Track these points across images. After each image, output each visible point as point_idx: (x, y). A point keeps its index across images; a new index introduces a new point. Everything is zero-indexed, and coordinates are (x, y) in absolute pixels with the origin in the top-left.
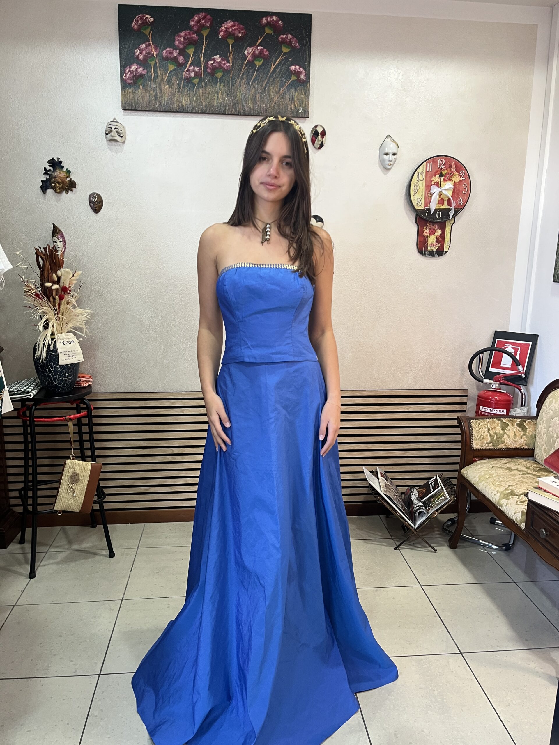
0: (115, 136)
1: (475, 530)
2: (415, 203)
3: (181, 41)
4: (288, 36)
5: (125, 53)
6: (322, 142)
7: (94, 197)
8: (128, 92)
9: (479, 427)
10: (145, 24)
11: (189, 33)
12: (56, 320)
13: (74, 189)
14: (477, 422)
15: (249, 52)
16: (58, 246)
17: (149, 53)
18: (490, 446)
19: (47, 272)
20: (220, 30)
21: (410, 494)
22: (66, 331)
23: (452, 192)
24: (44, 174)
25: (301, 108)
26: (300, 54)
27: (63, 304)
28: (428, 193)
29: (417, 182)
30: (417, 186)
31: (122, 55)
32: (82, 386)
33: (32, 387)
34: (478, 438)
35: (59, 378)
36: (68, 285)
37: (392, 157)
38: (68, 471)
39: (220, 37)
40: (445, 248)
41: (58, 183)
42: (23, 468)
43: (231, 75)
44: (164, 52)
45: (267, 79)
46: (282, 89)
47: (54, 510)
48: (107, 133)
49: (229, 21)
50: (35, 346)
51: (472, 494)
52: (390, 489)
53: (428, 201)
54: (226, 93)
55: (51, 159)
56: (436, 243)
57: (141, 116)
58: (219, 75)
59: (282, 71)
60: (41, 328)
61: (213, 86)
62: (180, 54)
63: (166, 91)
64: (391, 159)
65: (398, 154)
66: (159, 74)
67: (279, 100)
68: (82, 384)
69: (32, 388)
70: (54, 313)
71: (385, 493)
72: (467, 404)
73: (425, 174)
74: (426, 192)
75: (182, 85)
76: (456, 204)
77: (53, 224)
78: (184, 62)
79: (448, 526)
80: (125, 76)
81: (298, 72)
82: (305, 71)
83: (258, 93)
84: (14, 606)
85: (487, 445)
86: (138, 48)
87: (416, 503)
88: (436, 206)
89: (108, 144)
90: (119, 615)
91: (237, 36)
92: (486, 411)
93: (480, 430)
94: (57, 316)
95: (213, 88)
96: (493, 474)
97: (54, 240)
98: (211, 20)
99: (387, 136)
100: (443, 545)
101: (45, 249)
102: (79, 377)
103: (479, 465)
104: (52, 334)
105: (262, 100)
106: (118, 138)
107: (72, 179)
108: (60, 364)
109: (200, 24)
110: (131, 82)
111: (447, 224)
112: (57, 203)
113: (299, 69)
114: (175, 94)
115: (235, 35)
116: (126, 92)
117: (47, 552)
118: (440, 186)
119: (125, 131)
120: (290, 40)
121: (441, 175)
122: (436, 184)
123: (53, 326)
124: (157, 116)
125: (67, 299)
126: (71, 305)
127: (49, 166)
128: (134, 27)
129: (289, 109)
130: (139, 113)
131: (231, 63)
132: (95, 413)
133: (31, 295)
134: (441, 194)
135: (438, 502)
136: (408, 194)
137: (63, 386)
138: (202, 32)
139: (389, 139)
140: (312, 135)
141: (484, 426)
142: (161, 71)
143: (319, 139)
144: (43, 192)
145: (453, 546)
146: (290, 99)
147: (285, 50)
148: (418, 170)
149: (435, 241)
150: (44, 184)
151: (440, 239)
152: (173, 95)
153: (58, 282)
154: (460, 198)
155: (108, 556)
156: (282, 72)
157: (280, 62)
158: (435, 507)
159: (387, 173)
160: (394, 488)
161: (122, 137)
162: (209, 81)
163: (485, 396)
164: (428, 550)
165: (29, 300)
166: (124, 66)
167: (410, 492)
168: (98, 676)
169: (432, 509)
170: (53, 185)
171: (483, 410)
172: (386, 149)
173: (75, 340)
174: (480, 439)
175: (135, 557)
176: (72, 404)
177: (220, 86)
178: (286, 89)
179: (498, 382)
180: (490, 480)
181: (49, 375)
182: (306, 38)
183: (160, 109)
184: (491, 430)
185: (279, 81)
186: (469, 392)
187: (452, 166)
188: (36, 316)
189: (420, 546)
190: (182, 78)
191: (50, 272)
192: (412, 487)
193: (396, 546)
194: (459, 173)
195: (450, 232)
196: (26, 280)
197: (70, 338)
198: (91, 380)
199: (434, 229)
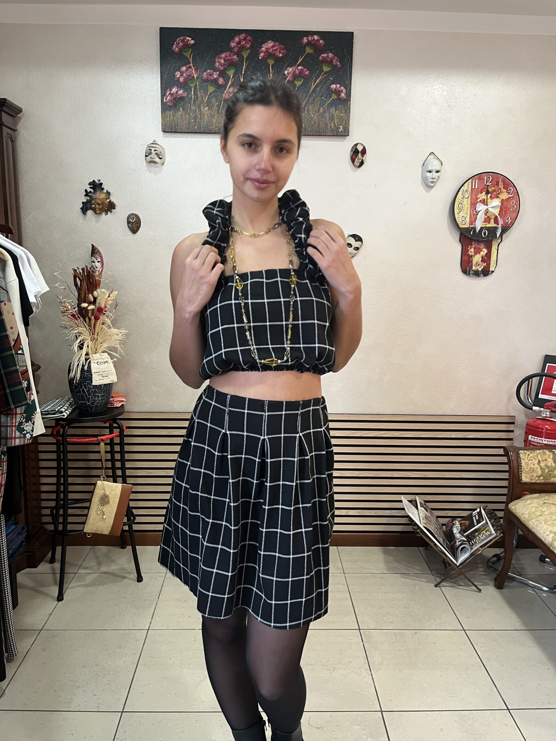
0: (154, 157)
1: (523, 569)
2: (459, 221)
3: (221, 63)
4: (329, 55)
5: (166, 75)
6: (363, 160)
7: (132, 218)
8: (168, 114)
9: (529, 459)
10: (186, 46)
11: (229, 54)
12: (91, 340)
13: (113, 210)
14: (525, 453)
15: (289, 72)
16: (95, 266)
17: (190, 75)
18: (541, 480)
19: (84, 293)
20: (261, 50)
21: (452, 527)
22: (100, 352)
23: (499, 210)
24: (85, 195)
25: (341, 127)
26: (341, 73)
27: (98, 324)
28: (474, 211)
29: (462, 199)
30: (462, 204)
31: (163, 78)
32: (115, 406)
33: (66, 406)
34: (527, 470)
35: (92, 398)
36: (104, 305)
37: (436, 175)
38: (98, 493)
39: (260, 58)
40: (491, 268)
41: (98, 204)
42: (55, 486)
44: (204, 75)
45: (307, 99)
46: (322, 107)
47: (84, 532)
48: (147, 155)
49: (269, 42)
50: (70, 366)
51: (519, 530)
52: (430, 521)
53: (473, 218)
55: (92, 181)
56: (482, 263)
57: (181, 137)
59: (322, 90)
60: (76, 348)
62: (220, 76)
63: (205, 112)
64: (434, 177)
65: (442, 171)
66: (199, 96)
67: (319, 119)
68: (115, 404)
69: (66, 408)
70: (89, 333)
71: (425, 526)
72: (514, 431)
73: (470, 191)
74: (471, 210)
75: (221, 107)
76: (504, 222)
77: (92, 245)
78: (224, 84)
79: (494, 563)
80: (166, 99)
81: (339, 90)
82: (346, 89)
84: (41, 630)
85: (537, 479)
86: (179, 70)
87: (458, 538)
88: (482, 224)
89: (147, 166)
90: (144, 646)
91: (277, 57)
92: (536, 440)
93: (530, 462)
94: (92, 336)
96: (545, 512)
97: (93, 260)
98: (252, 41)
99: (431, 153)
100: (488, 584)
101: (83, 269)
102: (112, 397)
103: (529, 500)
104: (87, 354)
106: (157, 159)
107: (112, 201)
108: (93, 384)
109: (241, 46)
110: (171, 104)
111: (493, 243)
112: (96, 223)
113: (340, 87)
114: (214, 116)
115: (276, 55)
116: (166, 114)
117: (76, 573)
118: (486, 204)
119: (164, 153)
120: (331, 58)
121: (487, 193)
122: (482, 201)
123: (88, 347)
124: (196, 138)
125: (102, 319)
126: (106, 325)
127: (90, 188)
128: (175, 49)
129: (329, 128)
130: (178, 135)
132: (127, 432)
133: (67, 315)
134: (487, 212)
135: (483, 537)
136: (452, 212)
137: (96, 406)
138: (242, 53)
139: (432, 156)
140: (352, 153)
141: (534, 458)
142: (201, 93)
143: (359, 157)
144: (83, 213)
145: (499, 585)
146: (330, 118)
147: (326, 69)
148: (463, 187)
149: (480, 260)
150: (85, 205)
151: (486, 258)
152: (212, 116)
153: (94, 303)
154: (508, 216)
155: (136, 580)
156: (322, 92)
157: (321, 81)
158: (479, 543)
160: (434, 519)
161: (161, 158)
163: (535, 424)
164: (471, 589)
165: (66, 320)
166: (165, 89)
167: (452, 524)
168: (120, 713)
169: (476, 544)
170: (93, 206)
171: (533, 440)
172: (429, 166)
173: (109, 360)
174: (529, 472)
175: (164, 583)
176: (105, 423)
178: (326, 108)
179: (548, 410)
180: (541, 517)
181: (82, 396)
182: (347, 56)
183: (199, 130)
184: (541, 462)
185: (319, 100)
186: (516, 419)
187: (499, 182)
188: (72, 336)
189: (462, 584)
190: (222, 100)
191: (87, 292)
192: (454, 518)
193: (436, 583)
194: (507, 191)
195: (497, 251)
196: (63, 301)
197: (105, 359)
198: (124, 400)
199: (479, 248)
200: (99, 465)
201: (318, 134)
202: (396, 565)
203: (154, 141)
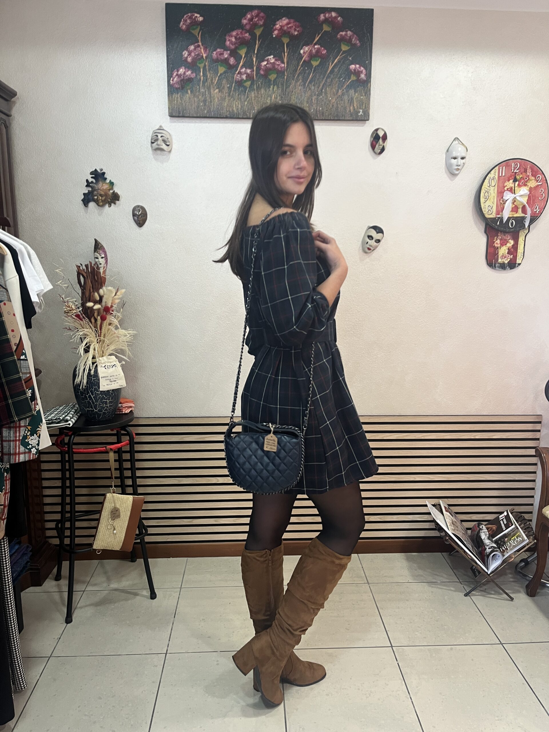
0: (161, 144)
2: (485, 211)
3: (232, 41)
4: (348, 33)
5: (172, 55)
6: (384, 147)
7: (138, 210)
8: (175, 97)
10: (194, 24)
11: (241, 32)
12: (98, 343)
13: (117, 202)
15: (305, 51)
16: (99, 262)
17: (198, 55)
19: (89, 292)
20: (274, 28)
21: (479, 532)
22: (107, 354)
23: (527, 198)
24: (87, 186)
25: (361, 110)
26: (360, 53)
27: (105, 325)
28: (500, 200)
29: (489, 188)
30: (488, 193)
31: (170, 57)
32: (123, 412)
33: (71, 414)
35: (99, 404)
36: (110, 304)
37: (461, 162)
38: (108, 506)
39: (274, 36)
40: (517, 260)
41: (101, 195)
42: (61, 498)
43: (285, 77)
44: (214, 54)
45: (324, 80)
46: (341, 90)
47: (94, 549)
48: (153, 141)
49: (284, 18)
50: (75, 371)
52: (457, 527)
53: (501, 208)
54: (280, 96)
55: (94, 170)
56: (508, 255)
57: (189, 122)
58: (273, 77)
59: (341, 71)
60: (82, 351)
61: (266, 88)
62: (231, 55)
63: (215, 95)
64: (459, 164)
65: (467, 158)
66: (209, 77)
67: (337, 103)
68: (124, 410)
69: (71, 416)
70: (96, 334)
71: (453, 532)
72: (541, 431)
73: (497, 179)
74: (498, 199)
75: (233, 89)
76: (532, 212)
77: (95, 240)
78: (235, 64)
79: (522, 568)
80: (173, 80)
81: (359, 71)
82: (366, 70)
83: (315, 95)
84: (50, 657)
86: (187, 49)
87: (487, 544)
88: (509, 214)
89: (153, 154)
90: (163, 673)
91: (293, 34)
94: (98, 338)
95: (266, 91)
97: (96, 256)
98: (265, 17)
99: (455, 138)
101: (87, 266)
102: (120, 403)
104: (94, 358)
105: (319, 102)
106: (164, 146)
107: (115, 192)
108: (101, 390)
109: (253, 23)
110: (179, 86)
111: (520, 234)
112: (99, 217)
113: (360, 68)
114: (225, 99)
115: (291, 33)
116: (174, 97)
117: (84, 591)
118: (513, 192)
119: (172, 139)
120: (350, 37)
121: (515, 180)
122: (509, 189)
123: (94, 350)
124: (206, 123)
125: (109, 319)
126: (113, 326)
127: (92, 177)
128: (182, 26)
129: (348, 111)
130: (187, 120)
131: (286, 64)
132: (137, 439)
133: (71, 316)
134: (514, 201)
135: (514, 543)
136: (477, 202)
137: (104, 413)
138: (255, 31)
139: (456, 142)
140: (372, 139)
142: (210, 74)
143: (380, 143)
144: (85, 205)
145: (531, 593)
146: (349, 101)
147: (344, 48)
148: (489, 175)
149: (506, 252)
150: (86, 196)
151: (512, 250)
153: (100, 302)
154: (536, 205)
155: (149, 597)
156: (340, 73)
157: (339, 62)
159: (454, 180)
160: (459, 525)
161: (168, 145)
162: (262, 84)
164: (503, 597)
165: (70, 322)
166: (171, 69)
167: (478, 529)
170: (96, 197)
172: (454, 153)
173: (117, 364)
175: (178, 599)
176: (112, 430)
177: (273, 88)
178: (345, 90)
181: (89, 402)
182: (367, 34)
183: (209, 114)
185: (337, 81)
186: (544, 417)
187: (527, 169)
188: (77, 339)
189: (493, 593)
190: (233, 81)
191: (92, 290)
192: (480, 522)
193: (466, 592)
194: (535, 178)
195: (524, 242)
196: (66, 300)
197: (112, 362)
198: (133, 405)
199: (506, 240)
200: (107, 474)
201: (336, 118)
202: (420, 572)
203: (161, 126)
